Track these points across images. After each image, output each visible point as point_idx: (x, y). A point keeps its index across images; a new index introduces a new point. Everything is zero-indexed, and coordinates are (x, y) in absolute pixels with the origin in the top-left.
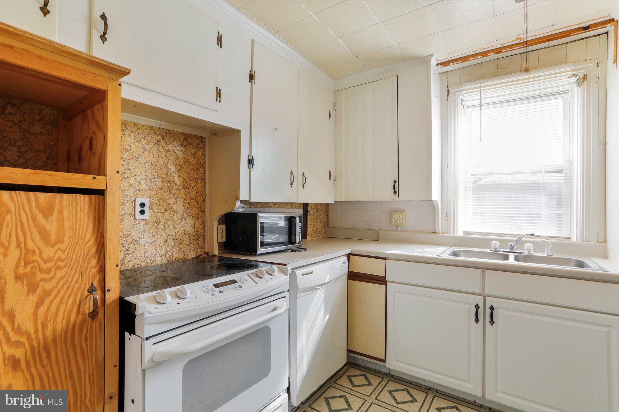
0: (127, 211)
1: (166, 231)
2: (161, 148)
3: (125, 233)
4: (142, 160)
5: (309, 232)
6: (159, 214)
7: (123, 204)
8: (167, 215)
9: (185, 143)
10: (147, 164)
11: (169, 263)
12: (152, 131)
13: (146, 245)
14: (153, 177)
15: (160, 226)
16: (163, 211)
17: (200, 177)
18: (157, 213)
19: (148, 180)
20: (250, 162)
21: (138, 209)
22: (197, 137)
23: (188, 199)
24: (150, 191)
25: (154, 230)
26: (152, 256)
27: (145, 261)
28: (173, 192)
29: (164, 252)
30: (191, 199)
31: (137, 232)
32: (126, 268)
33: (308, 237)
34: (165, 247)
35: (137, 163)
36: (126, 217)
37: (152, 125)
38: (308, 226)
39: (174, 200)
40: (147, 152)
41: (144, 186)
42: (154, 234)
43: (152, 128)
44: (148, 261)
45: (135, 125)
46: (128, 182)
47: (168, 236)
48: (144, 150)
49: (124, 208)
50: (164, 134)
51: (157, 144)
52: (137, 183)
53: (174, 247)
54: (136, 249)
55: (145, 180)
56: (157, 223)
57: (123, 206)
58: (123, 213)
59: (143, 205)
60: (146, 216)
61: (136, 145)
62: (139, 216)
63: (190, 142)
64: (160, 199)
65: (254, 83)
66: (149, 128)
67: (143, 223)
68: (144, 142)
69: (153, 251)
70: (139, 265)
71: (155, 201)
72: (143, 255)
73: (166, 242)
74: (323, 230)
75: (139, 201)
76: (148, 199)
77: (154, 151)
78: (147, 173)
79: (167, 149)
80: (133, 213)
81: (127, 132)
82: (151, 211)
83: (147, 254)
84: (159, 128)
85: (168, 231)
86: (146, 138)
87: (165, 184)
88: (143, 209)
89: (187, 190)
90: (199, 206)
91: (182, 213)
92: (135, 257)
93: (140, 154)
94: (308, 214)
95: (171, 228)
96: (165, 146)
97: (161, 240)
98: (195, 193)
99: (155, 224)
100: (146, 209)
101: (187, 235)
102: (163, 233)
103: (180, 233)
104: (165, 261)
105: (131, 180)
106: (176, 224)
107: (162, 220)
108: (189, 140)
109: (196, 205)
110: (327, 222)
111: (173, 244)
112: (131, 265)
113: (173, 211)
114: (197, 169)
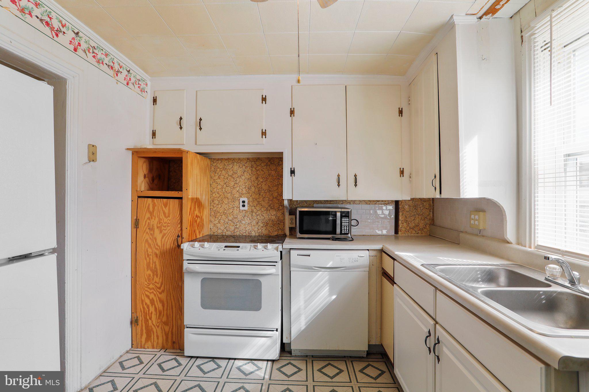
0: (236, 205)
1: (257, 217)
2: (254, 169)
3: (235, 216)
4: (243, 177)
5: (401, 228)
6: (253, 207)
7: (233, 201)
8: (258, 208)
9: (269, 163)
10: (246, 179)
11: (259, 236)
12: (249, 161)
13: (246, 224)
14: (249, 186)
15: (254, 214)
16: (256, 205)
17: (280, 184)
18: (252, 206)
19: (247, 188)
20: (293, 172)
21: (241, 204)
22: (277, 158)
23: (271, 198)
24: (248, 194)
25: (250, 216)
26: (249, 231)
27: (245, 233)
28: (261, 194)
29: (256, 229)
30: (273, 198)
31: (241, 216)
32: (235, 235)
33: (400, 233)
34: (257, 227)
35: (241, 179)
36: (236, 208)
37: (247, 157)
38: (400, 222)
39: (262, 199)
40: (245, 173)
41: (244, 191)
42: (251, 218)
43: (248, 159)
44: (247, 233)
45: (239, 159)
46: (236, 190)
47: (259, 220)
48: (245, 171)
49: (235, 203)
50: (255, 160)
51: (252, 167)
52: (240, 190)
53: (262, 227)
54: (240, 226)
55: (245, 188)
56: (252, 212)
57: (234, 202)
58: (234, 206)
59: (244, 202)
60: (246, 208)
61: (240, 170)
62: (242, 208)
63: (272, 162)
64: (254, 198)
65: (294, 116)
66: (247, 159)
67: (244, 212)
68: (244, 167)
69: (250, 228)
70: (242, 234)
71: (251, 200)
72: (244, 229)
73: (257, 223)
74: (427, 227)
75: (242, 199)
76: (247, 199)
77: (250, 171)
78: (246, 184)
79: (257, 169)
80: (239, 206)
81: (235, 164)
82: (249, 205)
83: (247, 229)
84: (253, 158)
85: (258, 217)
86: (245, 165)
87: (257, 190)
88: (244, 204)
89: (271, 193)
90: (279, 203)
91: (267, 207)
92: (240, 230)
93: (242, 174)
94: (399, 210)
95: (260, 216)
96: (256, 168)
97: (254, 222)
98: (276, 194)
99: (251, 213)
100: (246, 204)
101: (271, 221)
102: (256, 218)
103: (266, 219)
104: (257, 235)
105: (238, 189)
106: (263, 213)
107: (255, 210)
108: (272, 161)
109: (277, 202)
110: (433, 220)
111: (262, 225)
112: (238, 234)
113: (261, 205)
114: (278, 179)
